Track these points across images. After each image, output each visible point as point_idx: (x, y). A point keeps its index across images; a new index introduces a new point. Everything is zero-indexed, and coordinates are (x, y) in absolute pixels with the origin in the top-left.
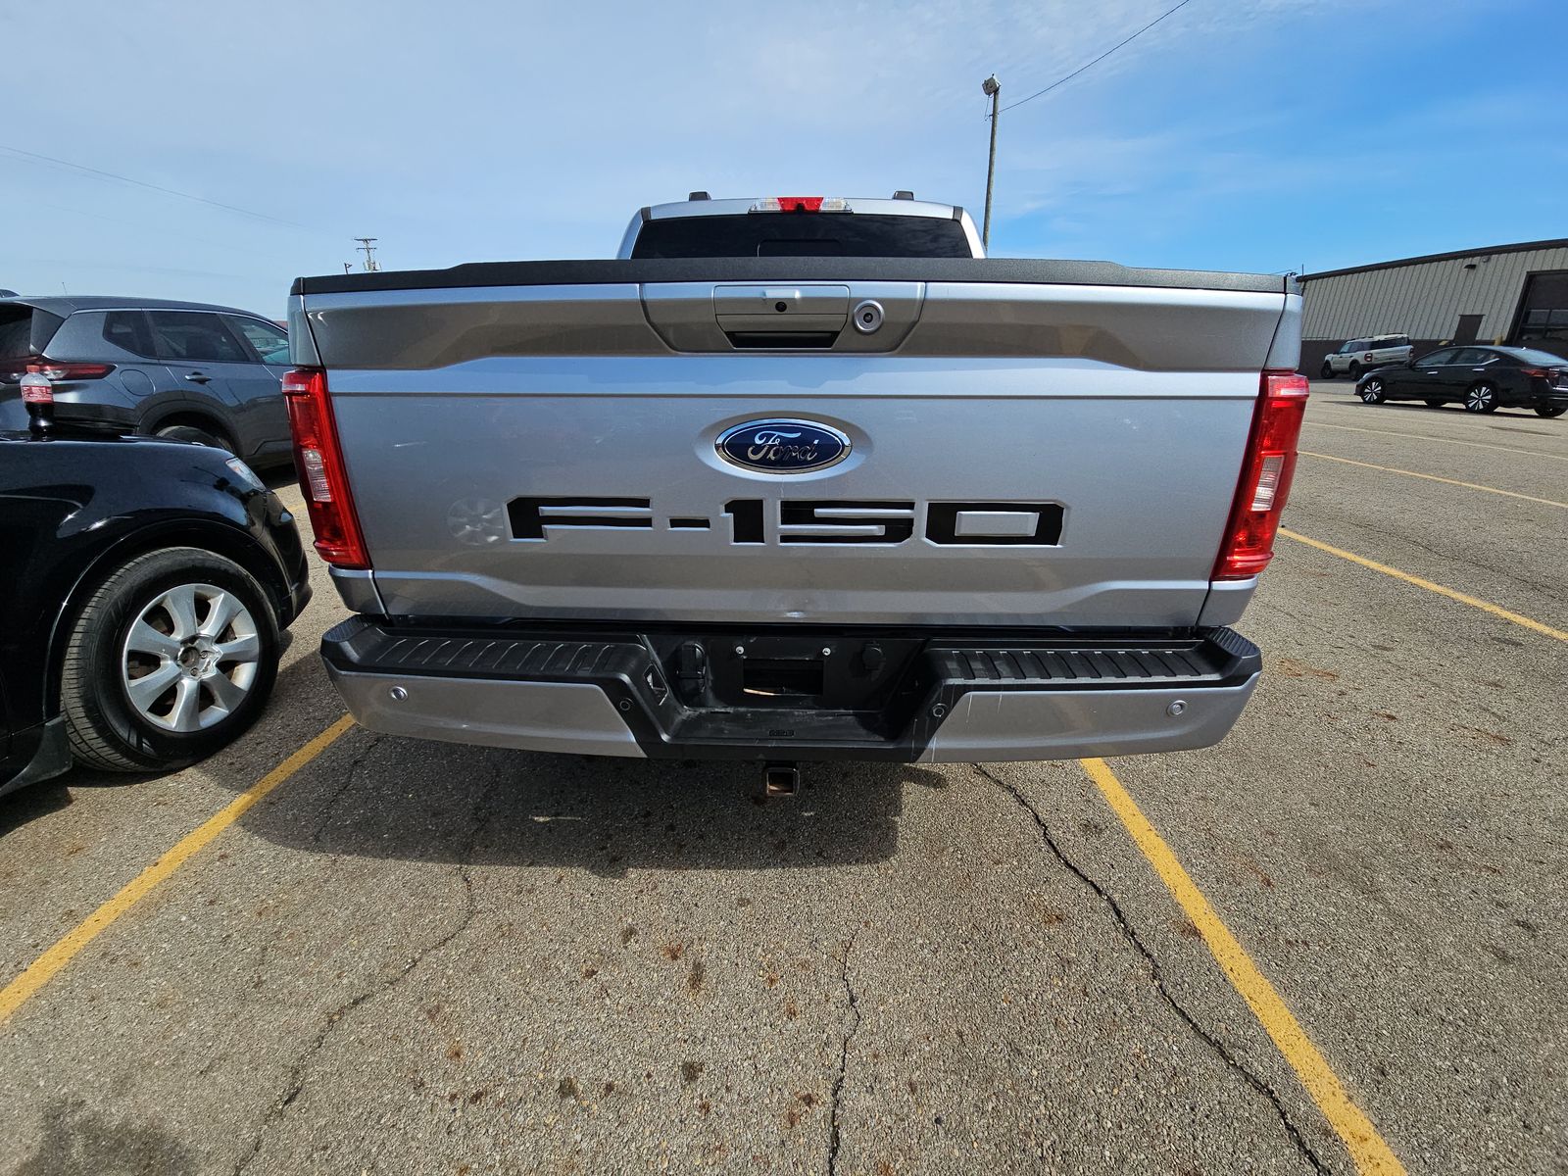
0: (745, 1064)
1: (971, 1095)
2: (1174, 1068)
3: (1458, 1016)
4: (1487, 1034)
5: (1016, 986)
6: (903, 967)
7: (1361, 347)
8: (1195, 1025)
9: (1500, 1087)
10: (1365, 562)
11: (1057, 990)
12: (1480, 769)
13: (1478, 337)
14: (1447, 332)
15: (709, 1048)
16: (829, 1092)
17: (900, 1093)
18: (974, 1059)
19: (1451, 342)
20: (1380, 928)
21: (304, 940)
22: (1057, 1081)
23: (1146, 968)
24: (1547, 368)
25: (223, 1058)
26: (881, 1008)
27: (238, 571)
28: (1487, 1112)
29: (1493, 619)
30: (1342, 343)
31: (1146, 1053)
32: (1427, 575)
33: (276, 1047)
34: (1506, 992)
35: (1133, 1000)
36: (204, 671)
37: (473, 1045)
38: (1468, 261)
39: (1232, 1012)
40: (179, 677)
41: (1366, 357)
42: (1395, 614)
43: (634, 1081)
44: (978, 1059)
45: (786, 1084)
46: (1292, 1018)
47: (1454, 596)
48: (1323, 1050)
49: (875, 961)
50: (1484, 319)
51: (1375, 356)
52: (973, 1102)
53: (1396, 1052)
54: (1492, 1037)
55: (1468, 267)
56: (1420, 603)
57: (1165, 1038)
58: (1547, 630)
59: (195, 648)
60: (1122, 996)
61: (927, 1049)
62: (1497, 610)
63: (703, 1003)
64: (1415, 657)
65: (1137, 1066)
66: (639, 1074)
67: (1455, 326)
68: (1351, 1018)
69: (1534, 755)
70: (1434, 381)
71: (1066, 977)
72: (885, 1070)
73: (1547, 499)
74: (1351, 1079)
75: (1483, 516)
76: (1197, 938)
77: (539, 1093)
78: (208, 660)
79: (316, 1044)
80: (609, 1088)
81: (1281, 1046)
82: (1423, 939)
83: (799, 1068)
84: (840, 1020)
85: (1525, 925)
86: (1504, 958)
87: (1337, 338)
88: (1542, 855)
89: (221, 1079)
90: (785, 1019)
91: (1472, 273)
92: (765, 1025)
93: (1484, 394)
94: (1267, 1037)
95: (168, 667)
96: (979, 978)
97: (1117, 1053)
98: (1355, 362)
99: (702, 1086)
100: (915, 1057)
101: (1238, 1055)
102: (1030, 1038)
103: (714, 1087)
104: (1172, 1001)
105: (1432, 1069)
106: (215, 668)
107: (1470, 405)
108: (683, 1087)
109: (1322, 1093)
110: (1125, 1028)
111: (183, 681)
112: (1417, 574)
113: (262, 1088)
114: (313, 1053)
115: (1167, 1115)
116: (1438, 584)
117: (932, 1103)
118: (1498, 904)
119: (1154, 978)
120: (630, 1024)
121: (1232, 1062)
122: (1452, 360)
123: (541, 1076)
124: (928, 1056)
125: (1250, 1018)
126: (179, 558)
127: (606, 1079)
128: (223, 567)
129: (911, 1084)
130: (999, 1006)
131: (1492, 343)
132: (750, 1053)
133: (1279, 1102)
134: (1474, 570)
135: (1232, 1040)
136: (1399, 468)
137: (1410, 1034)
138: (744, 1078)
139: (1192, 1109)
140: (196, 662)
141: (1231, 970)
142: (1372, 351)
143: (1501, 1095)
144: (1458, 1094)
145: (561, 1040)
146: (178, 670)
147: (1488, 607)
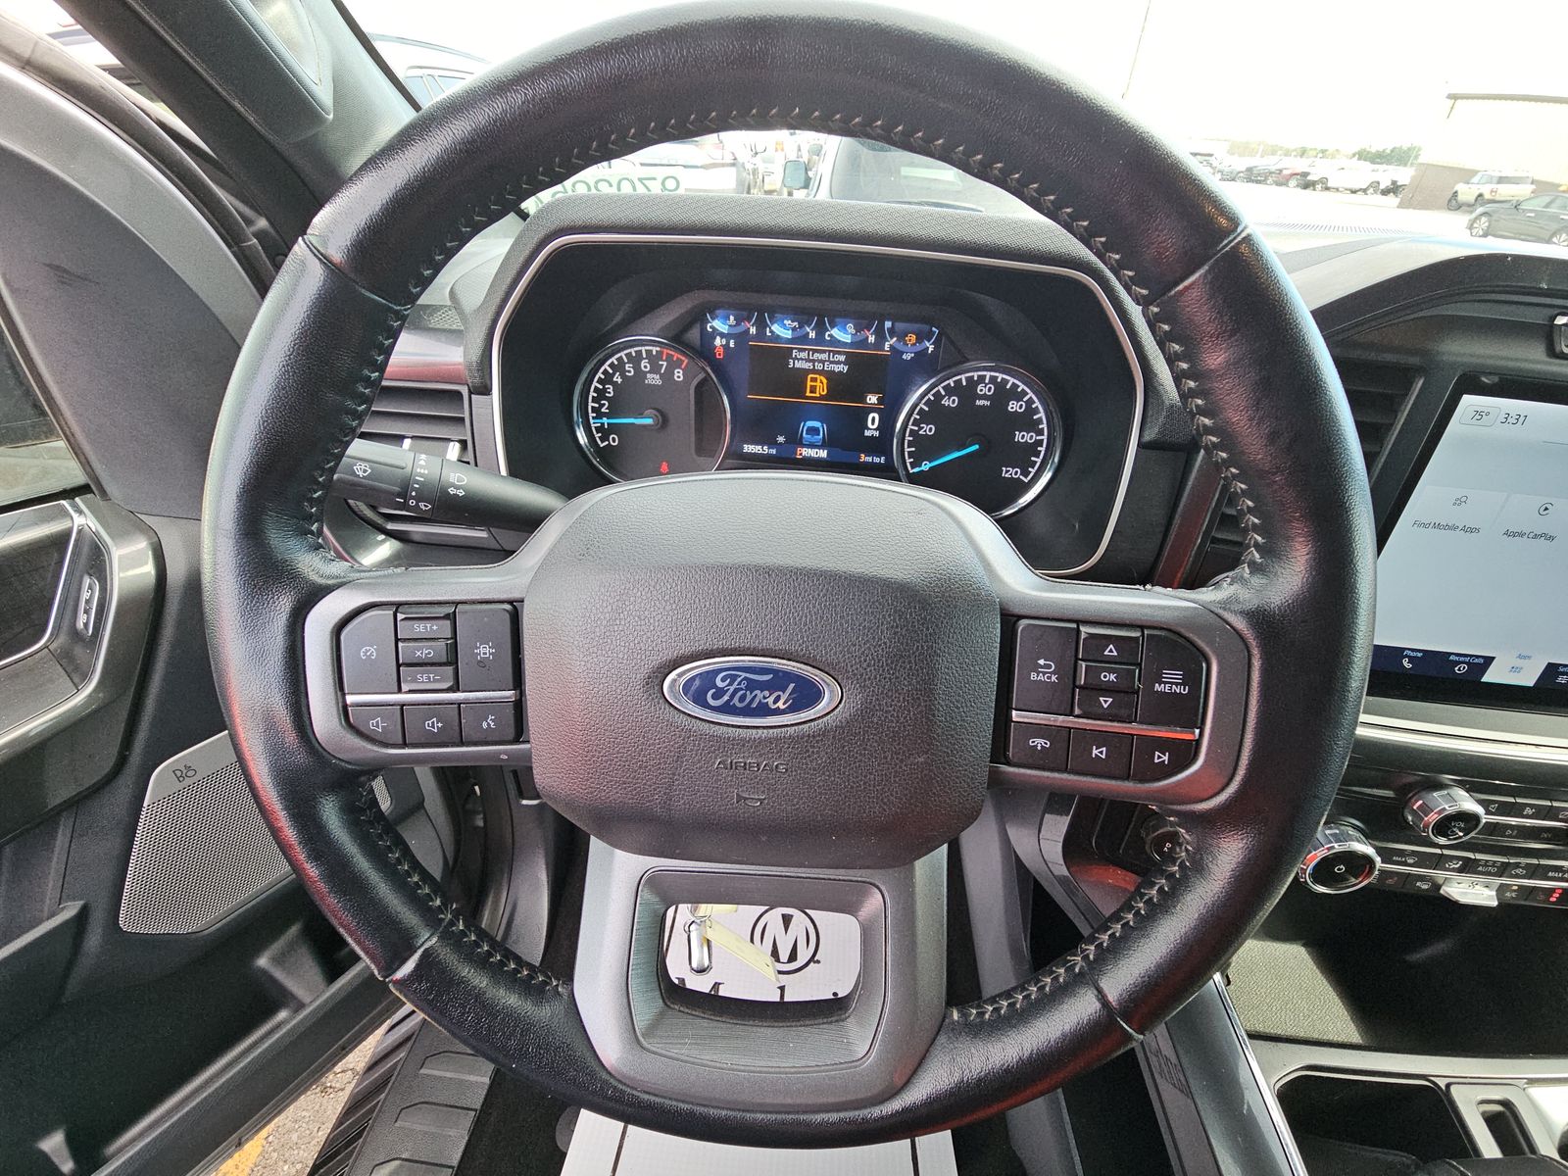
41: (1492, 192)
51: (1500, 192)
98: (1480, 196)
142: (1499, 187)
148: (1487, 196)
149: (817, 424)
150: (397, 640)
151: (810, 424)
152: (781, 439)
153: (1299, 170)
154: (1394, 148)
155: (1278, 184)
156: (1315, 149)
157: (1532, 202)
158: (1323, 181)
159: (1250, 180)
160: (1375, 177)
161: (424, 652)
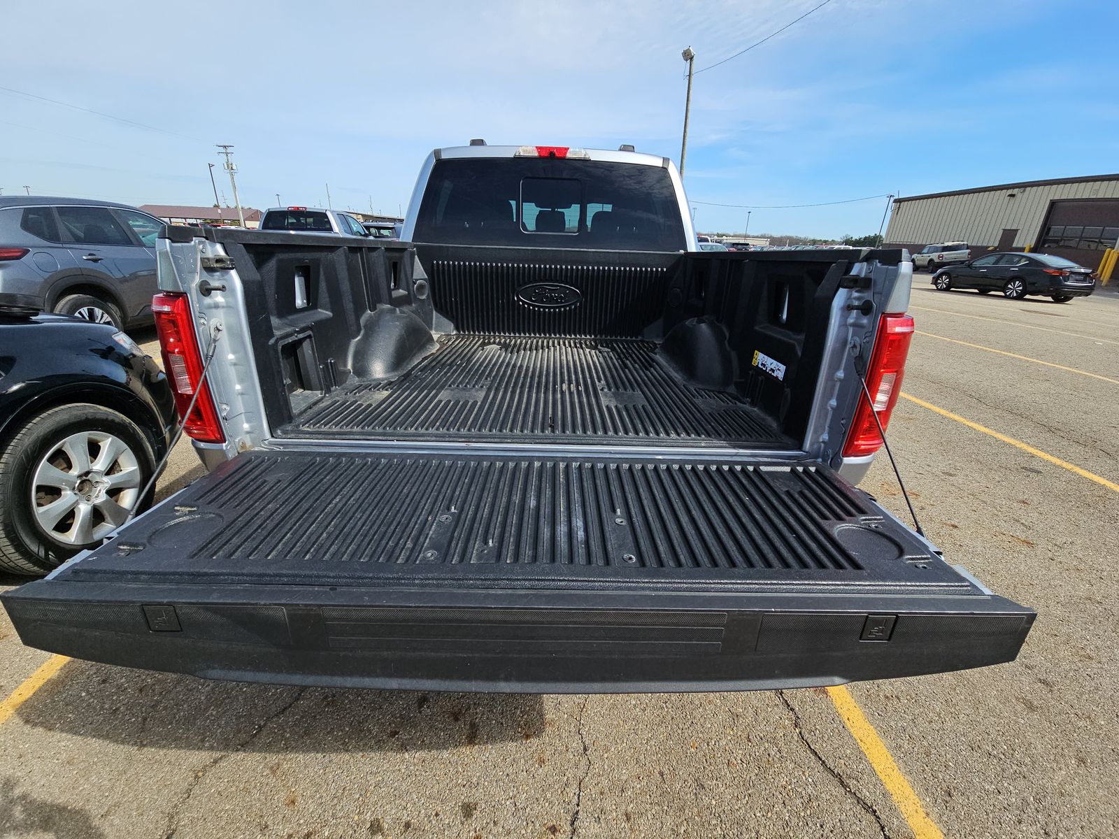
0: (508, 803)
1: (669, 821)
2: (810, 795)
3: (1000, 751)
4: (1020, 764)
5: (701, 735)
6: (621, 723)
7: (936, 250)
8: (824, 762)
9: (1029, 804)
10: (937, 409)
11: (729, 738)
12: (1014, 565)
13: (1014, 245)
14: (993, 241)
15: (481, 790)
16: (569, 823)
17: (619, 822)
18: (671, 793)
19: (996, 248)
20: (947, 685)
21: (175, 711)
22: (729, 808)
23: (790, 719)
24: (1061, 269)
25: (117, 805)
26: (606, 755)
27: (122, 420)
28: (1020, 823)
29: (1022, 453)
30: (923, 247)
31: (790, 784)
32: (978, 419)
33: (156, 797)
34: (1033, 733)
35: (781, 743)
36: (96, 497)
37: (305, 794)
38: (1010, 192)
39: (848, 751)
40: (77, 503)
41: (939, 257)
42: (957, 449)
43: (426, 819)
44: (674, 793)
45: (537, 817)
46: (889, 756)
47: (996, 436)
48: (910, 779)
49: (601, 718)
50: (1019, 232)
51: (945, 256)
52: (671, 827)
53: (958, 778)
54: (1023, 766)
55: (1010, 195)
56: (973, 441)
57: (803, 773)
58: (1058, 462)
59: (88, 480)
60: (774, 741)
61: (638, 786)
62: (1025, 447)
63: (477, 755)
64: (970, 481)
65: (784, 794)
66: (429, 814)
67: (999, 238)
68: (928, 754)
69: (1050, 555)
70: (984, 276)
71: (735, 728)
72: (608, 804)
73: (1059, 365)
74: (928, 800)
75: (1016, 377)
76: (825, 695)
77: (355, 831)
78: (99, 488)
79: (186, 796)
80: (408, 825)
81: (882, 776)
82: (976, 693)
83: (547, 804)
84: (577, 766)
85: (1044, 682)
86: (1031, 707)
87: (920, 243)
88: (1056, 630)
89: (117, 821)
90: (537, 766)
91: (1012, 200)
92: (523, 771)
93: (1017, 286)
94: (872, 770)
95: (68, 497)
96: (675, 730)
97: (770, 785)
98: (931, 260)
99: (476, 822)
100: (629, 793)
101: (852, 783)
102: (710, 775)
103: (485, 822)
104: (808, 744)
105: (983, 791)
106: (105, 495)
107: (1008, 294)
108: (462, 823)
109: (909, 812)
110: (776, 766)
111: (79, 506)
112: (972, 419)
113: (147, 830)
114: (183, 802)
115: (805, 832)
116: (986, 427)
117: (641, 828)
118: (1026, 666)
119: (796, 726)
120: (423, 773)
121: (848, 789)
122: (997, 262)
123: (356, 818)
124: (639, 792)
125: (861, 756)
126: (75, 413)
127: (405, 818)
128: (110, 418)
129: (626, 815)
130: (689, 752)
131: (1022, 250)
132: (511, 794)
133: (880, 819)
134: (1010, 416)
135: (848, 773)
136: (960, 340)
137: (968, 765)
138: (507, 814)
139: (822, 826)
140: (90, 490)
141: (848, 719)
142: (943, 253)
143: (1029, 810)
144: (1000, 809)
145: (372, 788)
146: (76, 498)
147: (1019, 444)
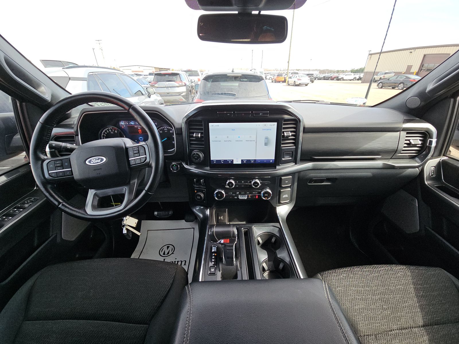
7: (383, 74)
13: (411, 71)
14: (404, 70)
24: (415, 79)
38: (410, 51)
50: (413, 66)
51: (385, 76)
91: (411, 54)
93: (402, 85)
122: (397, 78)
148: (382, 78)
149: (142, 138)
150: (55, 164)
151: (140, 138)
152: (136, 141)
153: (336, 76)
154: (360, 69)
155: (332, 80)
156: (341, 70)
157: (393, 77)
158: (342, 78)
159: (325, 79)
160: (355, 76)
161: (58, 165)
